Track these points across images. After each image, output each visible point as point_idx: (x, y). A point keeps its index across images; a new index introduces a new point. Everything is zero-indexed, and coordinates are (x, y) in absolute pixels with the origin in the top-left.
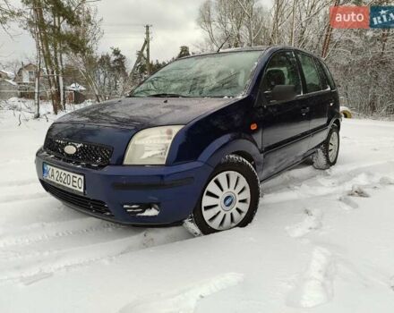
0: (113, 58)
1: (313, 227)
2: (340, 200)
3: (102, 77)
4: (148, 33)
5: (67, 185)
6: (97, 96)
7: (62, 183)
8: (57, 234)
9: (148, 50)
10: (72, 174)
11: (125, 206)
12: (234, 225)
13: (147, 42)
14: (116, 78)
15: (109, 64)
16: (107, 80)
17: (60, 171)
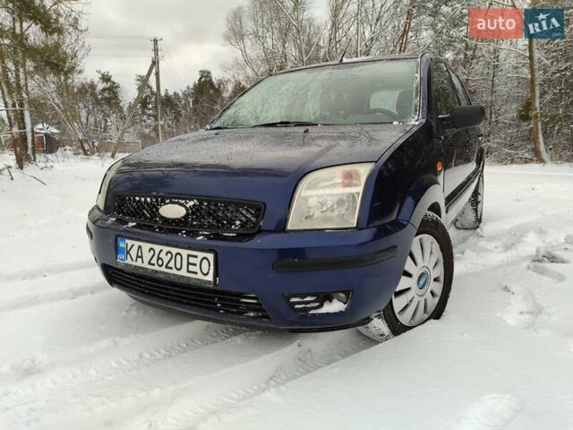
0: (101, 86)
1: (525, 310)
2: (528, 268)
3: (83, 113)
4: (156, 50)
5: (174, 271)
6: (81, 142)
7: (163, 269)
8: (141, 356)
9: (157, 74)
10: (184, 253)
11: (293, 300)
12: (427, 316)
13: (155, 63)
14: (106, 116)
15: (94, 95)
16: (92, 119)
17: (157, 248)
